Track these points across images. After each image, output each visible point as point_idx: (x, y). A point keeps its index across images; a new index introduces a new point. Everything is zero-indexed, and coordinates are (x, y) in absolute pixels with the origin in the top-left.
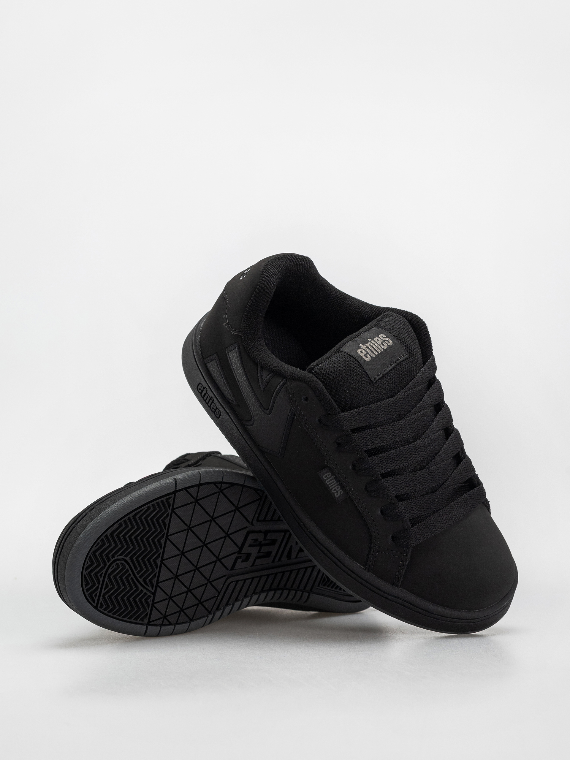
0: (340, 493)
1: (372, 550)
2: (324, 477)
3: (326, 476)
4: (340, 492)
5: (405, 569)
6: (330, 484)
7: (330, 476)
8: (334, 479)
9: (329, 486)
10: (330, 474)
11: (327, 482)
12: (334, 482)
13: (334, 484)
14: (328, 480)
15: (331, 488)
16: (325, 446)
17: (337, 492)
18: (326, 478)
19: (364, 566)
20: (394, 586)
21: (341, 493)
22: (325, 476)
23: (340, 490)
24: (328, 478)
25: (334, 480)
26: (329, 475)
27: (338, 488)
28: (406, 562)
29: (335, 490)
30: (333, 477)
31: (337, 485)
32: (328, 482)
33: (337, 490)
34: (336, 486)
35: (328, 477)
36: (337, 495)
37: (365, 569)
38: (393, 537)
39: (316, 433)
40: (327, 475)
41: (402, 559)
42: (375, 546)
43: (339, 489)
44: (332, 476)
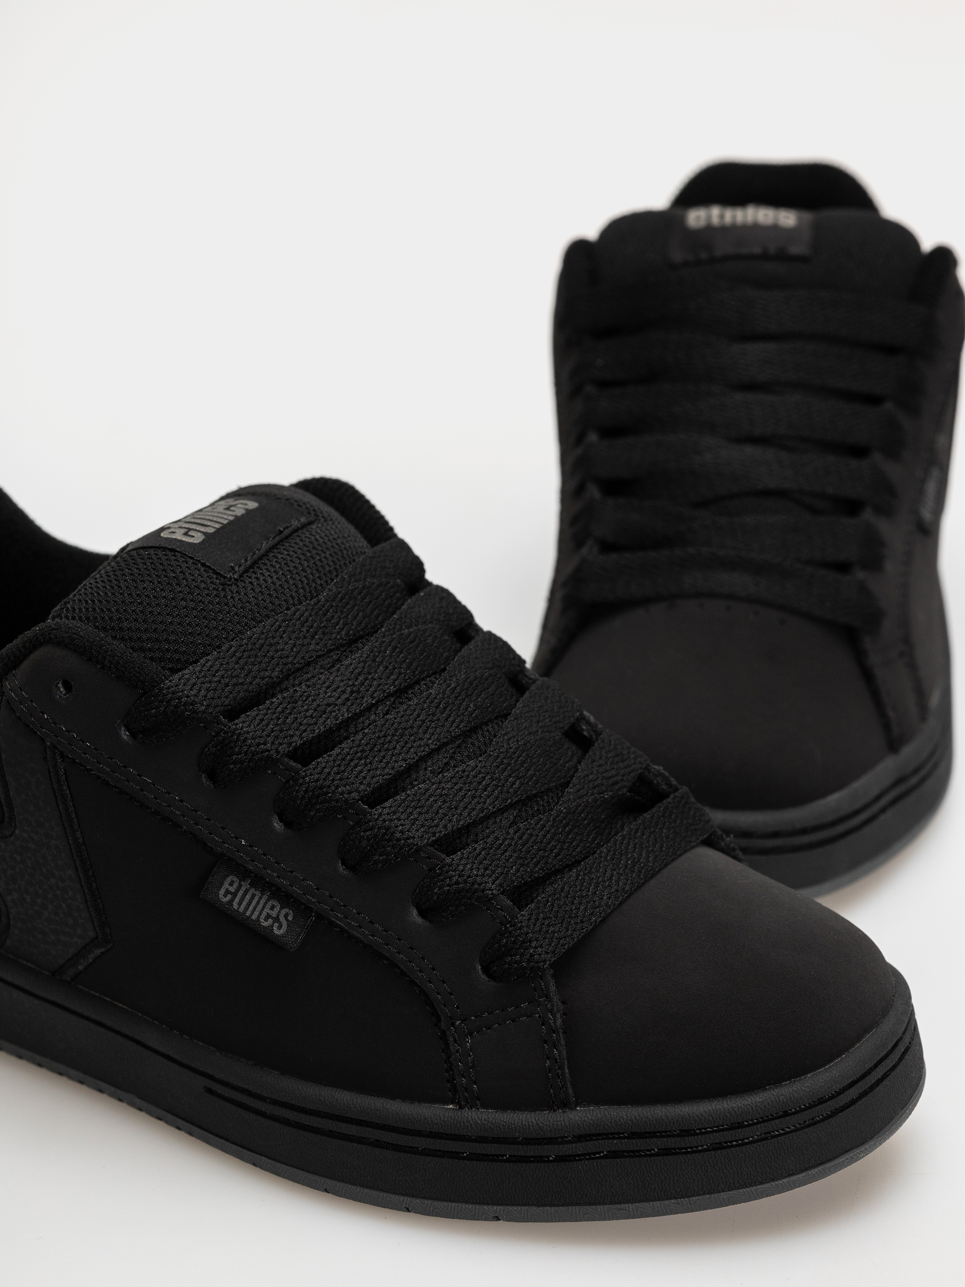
0: (287, 920)
1: (451, 1039)
2: (221, 896)
3: (227, 892)
4: (286, 916)
5: (563, 1042)
6: (247, 908)
7: (236, 885)
8: (250, 888)
9: (248, 913)
10: (235, 879)
11: (235, 906)
12: (253, 896)
13: (258, 902)
14: (237, 900)
15: (254, 917)
16: (182, 801)
17: (277, 919)
18: (229, 897)
19: (452, 1103)
20: (558, 1109)
21: (290, 918)
22: (222, 892)
23: (282, 908)
24: (234, 895)
25: (252, 891)
26: (231, 884)
27: (272, 908)
28: (555, 1017)
29: (268, 916)
30: (245, 885)
31: (268, 900)
32: (240, 904)
33: (274, 913)
34: (265, 904)
35: (232, 889)
36: (280, 927)
37: (461, 1108)
38: (486, 970)
39: (138, 775)
40: (226, 885)
41: (540, 1017)
42: (453, 1024)
43: (278, 907)
44: (243, 883)
